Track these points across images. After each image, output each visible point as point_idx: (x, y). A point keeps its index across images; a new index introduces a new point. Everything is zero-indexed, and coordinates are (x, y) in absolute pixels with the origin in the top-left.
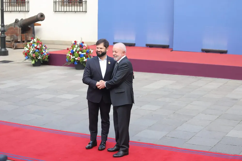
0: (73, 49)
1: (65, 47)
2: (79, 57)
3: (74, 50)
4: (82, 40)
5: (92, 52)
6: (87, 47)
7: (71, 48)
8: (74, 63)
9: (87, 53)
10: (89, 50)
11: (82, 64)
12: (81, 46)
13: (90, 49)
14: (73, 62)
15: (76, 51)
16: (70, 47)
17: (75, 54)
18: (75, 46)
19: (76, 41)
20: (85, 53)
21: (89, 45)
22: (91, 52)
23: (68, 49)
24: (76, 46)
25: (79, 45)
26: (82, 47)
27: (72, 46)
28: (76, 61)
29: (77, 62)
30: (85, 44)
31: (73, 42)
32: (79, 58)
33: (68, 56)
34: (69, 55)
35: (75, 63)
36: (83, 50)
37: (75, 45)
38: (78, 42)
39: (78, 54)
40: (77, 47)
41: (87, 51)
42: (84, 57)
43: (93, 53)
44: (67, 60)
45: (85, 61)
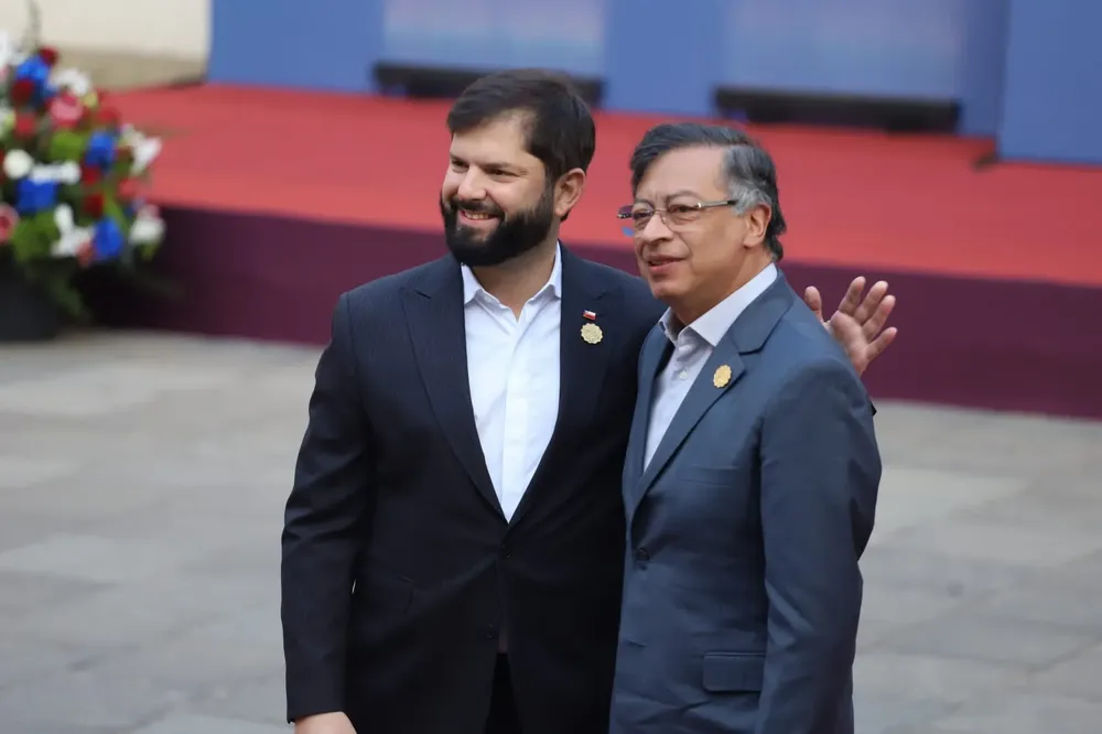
4: (35, 27)
6: (91, 100)
9: (96, 165)
12: (27, 92)
13: (126, 129)
20: (69, 172)
22: (132, 159)
26: (42, 109)
32: (6, 222)
36: (52, 131)
41: (95, 150)
42: (63, 216)
45: (68, 261)
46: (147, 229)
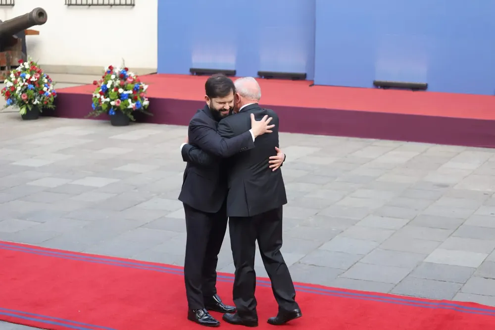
0: (106, 84)
1: (90, 80)
2: (118, 100)
3: (109, 86)
4: (124, 64)
5: (147, 89)
6: (135, 78)
7: (101, 82)
8: (108, 112)
9: (136, 90)
10: (141, 86)
11: (126, 114)
12: (123, 77)
13: (142, 83)
14: (106, 111)
15: (112, 86)
16: (99, 78)
17: (110, 93)
18: (110, 77)
19: (113, 66)
20: (131, 92)
21: (139, 74)
22: (143, 89)
23: (95, 83)
24: (113, 77)
25: (118, 75)
26: (125, 80)
27: (103, 77)
28: (112, 107)
29: (116, 109)
30: (130, 73)
31: (106, 69)
32: (118, 102)
33: (96, 97)
34: (98, 95)
35: (110, 112)
36: (127, 84)
37: (110, 75)
38: (116, 68)
39: (116, 93)
40: (115, 80)
41: (135, 87)
42: (130, 100)
43: (147, 92)
44: (94, 106)
45: (131, 109)
46: (146, 103)
